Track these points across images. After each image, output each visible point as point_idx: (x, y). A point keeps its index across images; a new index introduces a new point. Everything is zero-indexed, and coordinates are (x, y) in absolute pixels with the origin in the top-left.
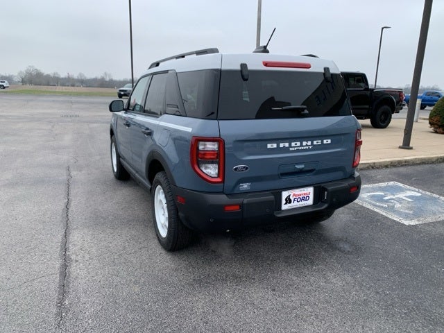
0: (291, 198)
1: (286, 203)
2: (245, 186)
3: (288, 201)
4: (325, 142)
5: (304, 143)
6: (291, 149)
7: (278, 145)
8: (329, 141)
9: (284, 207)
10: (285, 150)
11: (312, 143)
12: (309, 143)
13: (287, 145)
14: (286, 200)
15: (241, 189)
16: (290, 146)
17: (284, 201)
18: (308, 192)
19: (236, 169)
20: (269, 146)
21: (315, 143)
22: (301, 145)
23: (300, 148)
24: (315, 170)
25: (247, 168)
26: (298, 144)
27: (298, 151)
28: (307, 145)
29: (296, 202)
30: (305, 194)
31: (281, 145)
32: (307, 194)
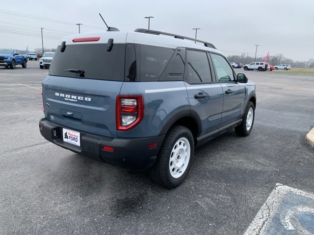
2: (52, 117)
3: (66, 136)
4: (86, 99)
5: (73, 97)
6: (65, 99)
9: (64, 140)
10: (63, 99)
11: (77, 98)
12: (75, 97)
13: (63, 95)
14: (65, 134)
16: (65, 97)
17: (64, 136)
18: (77, 135)
20: (56, 94)
21: (79, 98)
22: (71, 98)
23: (70, 100)
26: (69, 96)
27: (68, 101)
28: (74, 99)
29: (70, 139)
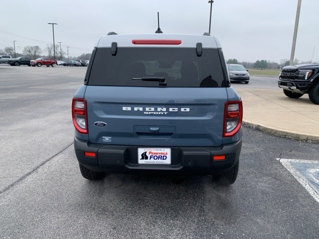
0: (147, 154)
1: (142, 159)
2: (107, 139)
3: (144, 156)
4: (182, 110)
6: (145, 113)
7: (133, 109)
8: (188, 110)
9: (141, 162)
10: (139, 113)
11: (168, 110)
12: (164, 109)
13: (141, 109)
14: (142, 155)
15: (104, 140)
16: (144, 110)
17: (140, 157)
18: (165, 152)
19: (96, 124)
20: (124, 108)
22: (156, 111)
23: (155, 113)
24: (172, 133)
25: (104, 125)
26: (153, 109)
27: (150, 115)
28: (161, 111)
29: (152, 159)
30: (161, 153)
31: (136, 109)
32: (164, 154)
